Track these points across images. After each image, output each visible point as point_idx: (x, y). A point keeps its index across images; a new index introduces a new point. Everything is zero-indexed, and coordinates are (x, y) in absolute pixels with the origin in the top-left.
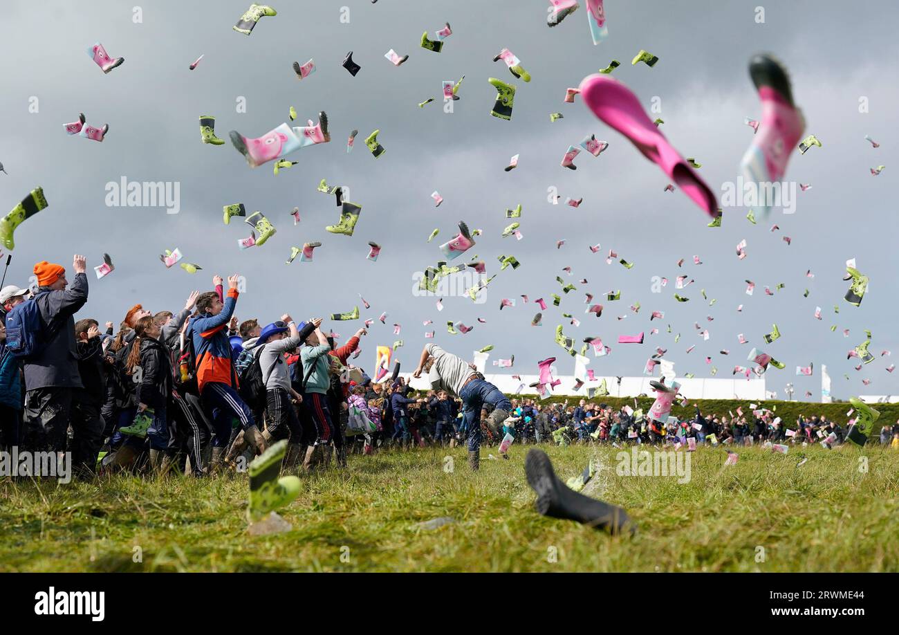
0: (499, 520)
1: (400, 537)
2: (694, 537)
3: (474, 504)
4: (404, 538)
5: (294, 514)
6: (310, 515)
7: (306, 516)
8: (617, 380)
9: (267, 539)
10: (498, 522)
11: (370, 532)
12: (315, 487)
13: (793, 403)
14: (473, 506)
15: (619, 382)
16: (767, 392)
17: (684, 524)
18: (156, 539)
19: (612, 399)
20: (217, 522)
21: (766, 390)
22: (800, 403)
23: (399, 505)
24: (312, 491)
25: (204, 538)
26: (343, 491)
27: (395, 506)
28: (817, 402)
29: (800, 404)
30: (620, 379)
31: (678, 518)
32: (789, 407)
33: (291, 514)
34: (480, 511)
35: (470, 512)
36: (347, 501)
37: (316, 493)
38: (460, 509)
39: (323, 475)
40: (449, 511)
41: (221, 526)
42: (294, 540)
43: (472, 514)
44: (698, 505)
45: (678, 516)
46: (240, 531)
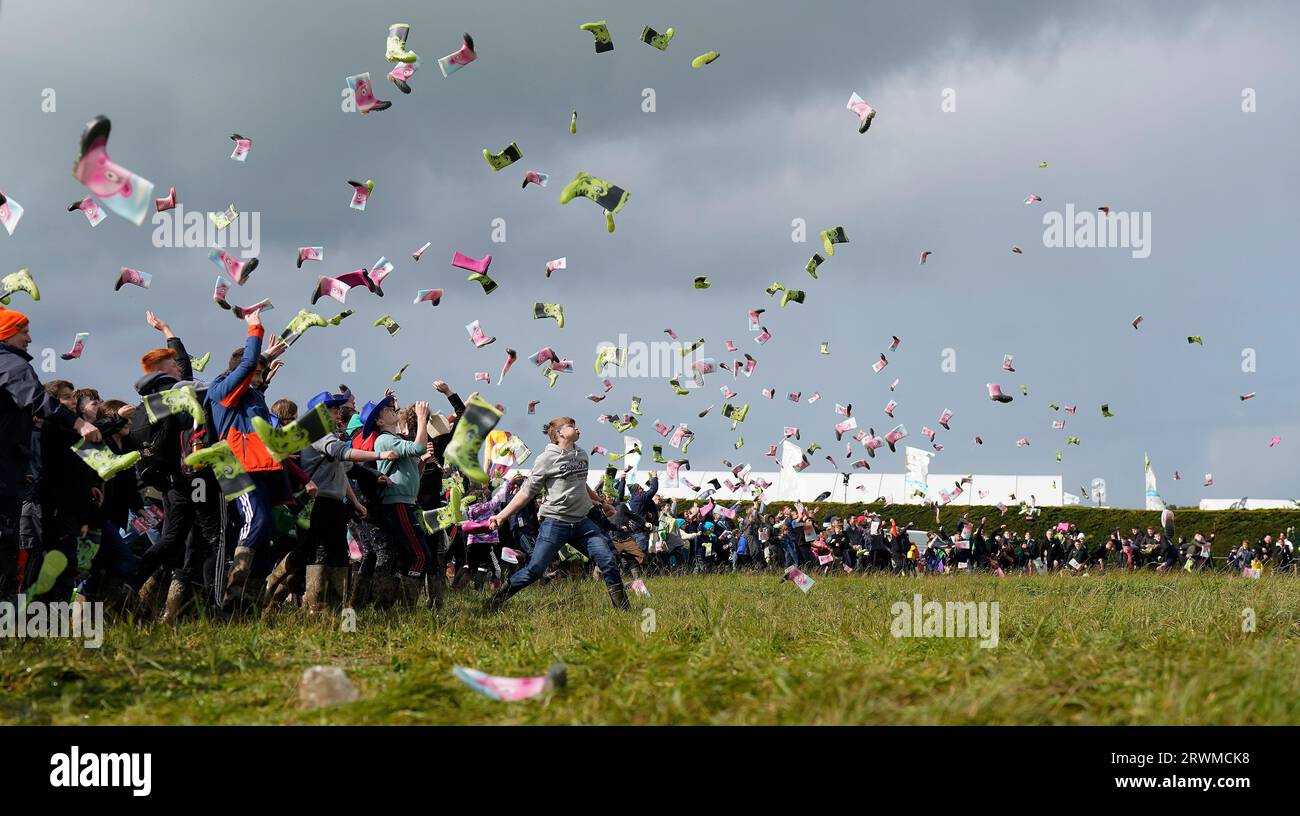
0: (667, 684)
1: (520, 709)
2: (956, 706)
3: (631, 660)
4: (525, 710)
5: (362, 677)
6: (386, 678)
7: (380, 680)
8: (842, 477)
9: (323, 713)
10: (664, 687)
11: (476, 701)
12: (395, 638)
13: (1104, 510)
14: (628, 663)
15: (846, 482)
16: (1066, 494)
17: (941, 687)
18: (157, 715)
19: (835, 505)
20: (249, 689)
21: (1064, 491)
22: (1114, 510)
23: (520, 662)
24: (390, 645)
25: (230, 712)
26: (436, 643)
27: (512, 664)
28: (1138, 508)
29: (1115, 512)
30: (848, 476)
31: (932, 679)
32: (1097, 516)
33: (359, 677)
34: (639, 670)
35: (624, 672)
36: (442, 657)
37: (396, 646)
38: (609, 667)
39: (407, 621)
40: (594, 670)
41: (255, 695)
42: (362, 715)
43: (627, 675)
44: (962, 659)
45: (933, 675)
46: (281, 703)
